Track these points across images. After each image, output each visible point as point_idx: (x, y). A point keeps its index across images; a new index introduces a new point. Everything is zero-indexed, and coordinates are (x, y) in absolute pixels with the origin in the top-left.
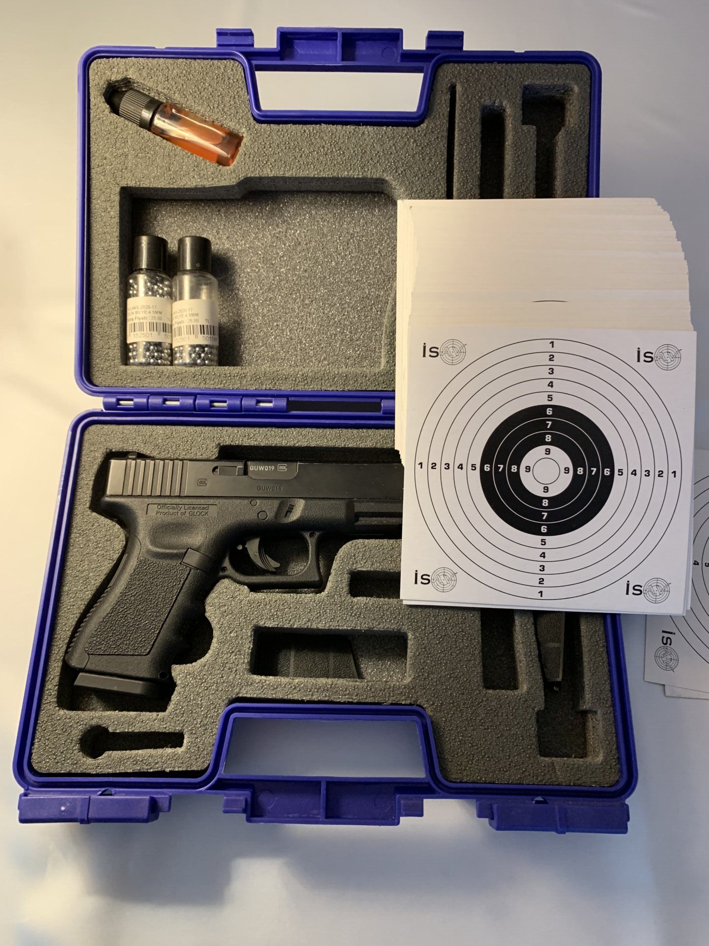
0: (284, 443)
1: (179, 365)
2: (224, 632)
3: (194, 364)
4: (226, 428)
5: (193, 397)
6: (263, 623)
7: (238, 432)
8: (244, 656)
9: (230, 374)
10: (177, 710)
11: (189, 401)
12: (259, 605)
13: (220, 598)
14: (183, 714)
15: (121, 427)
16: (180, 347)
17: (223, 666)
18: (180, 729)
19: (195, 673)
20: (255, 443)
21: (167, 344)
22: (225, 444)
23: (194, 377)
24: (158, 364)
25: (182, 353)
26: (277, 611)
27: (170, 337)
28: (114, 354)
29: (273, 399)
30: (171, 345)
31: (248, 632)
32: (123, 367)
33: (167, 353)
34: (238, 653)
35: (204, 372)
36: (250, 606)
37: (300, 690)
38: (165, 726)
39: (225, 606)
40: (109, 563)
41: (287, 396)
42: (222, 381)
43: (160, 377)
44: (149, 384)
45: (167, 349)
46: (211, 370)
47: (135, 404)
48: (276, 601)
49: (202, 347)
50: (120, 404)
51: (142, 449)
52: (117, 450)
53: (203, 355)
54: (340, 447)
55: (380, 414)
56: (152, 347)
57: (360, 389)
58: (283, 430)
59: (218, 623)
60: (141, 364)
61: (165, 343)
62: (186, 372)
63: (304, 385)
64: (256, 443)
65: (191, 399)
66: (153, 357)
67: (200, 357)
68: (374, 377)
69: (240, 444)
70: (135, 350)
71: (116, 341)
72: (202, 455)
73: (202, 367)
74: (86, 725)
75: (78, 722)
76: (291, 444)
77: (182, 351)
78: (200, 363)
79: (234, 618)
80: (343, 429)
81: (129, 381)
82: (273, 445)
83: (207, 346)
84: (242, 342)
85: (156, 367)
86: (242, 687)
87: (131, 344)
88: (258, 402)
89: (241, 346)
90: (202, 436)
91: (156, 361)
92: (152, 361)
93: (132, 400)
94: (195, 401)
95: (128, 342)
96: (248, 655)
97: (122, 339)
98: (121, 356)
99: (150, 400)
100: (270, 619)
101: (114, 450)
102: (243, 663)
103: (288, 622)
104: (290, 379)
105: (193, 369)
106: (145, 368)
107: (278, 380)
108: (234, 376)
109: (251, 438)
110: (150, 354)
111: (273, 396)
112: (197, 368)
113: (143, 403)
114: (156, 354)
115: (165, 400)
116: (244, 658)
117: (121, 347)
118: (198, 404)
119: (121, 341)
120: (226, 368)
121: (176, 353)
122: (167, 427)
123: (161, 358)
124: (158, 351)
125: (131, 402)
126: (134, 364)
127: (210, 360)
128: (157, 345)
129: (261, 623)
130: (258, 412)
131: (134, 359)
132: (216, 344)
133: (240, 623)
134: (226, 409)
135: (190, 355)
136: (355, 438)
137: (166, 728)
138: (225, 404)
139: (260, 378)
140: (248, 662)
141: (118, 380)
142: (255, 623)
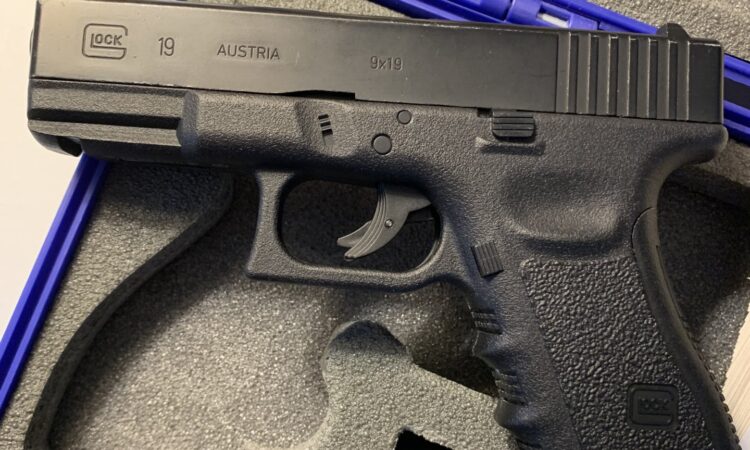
2: (347, 421)
6: (420, 428)
12: (422, 396)
26: (452, 417)
29: (572, 15)
31: (391, 439)
36: (407, 391)
39: (363, 373)
41: (598, 19)
48: (453, 398)
57: (732, 53)
59: (341, 400)
63: (633, 8)
79: (373, 403)
88: (543, 11)
100: (434, 426)
103: (464, 443)
111: (573, 9)
129: (416, 429)
133: (379, 415)
142: (406, 423)
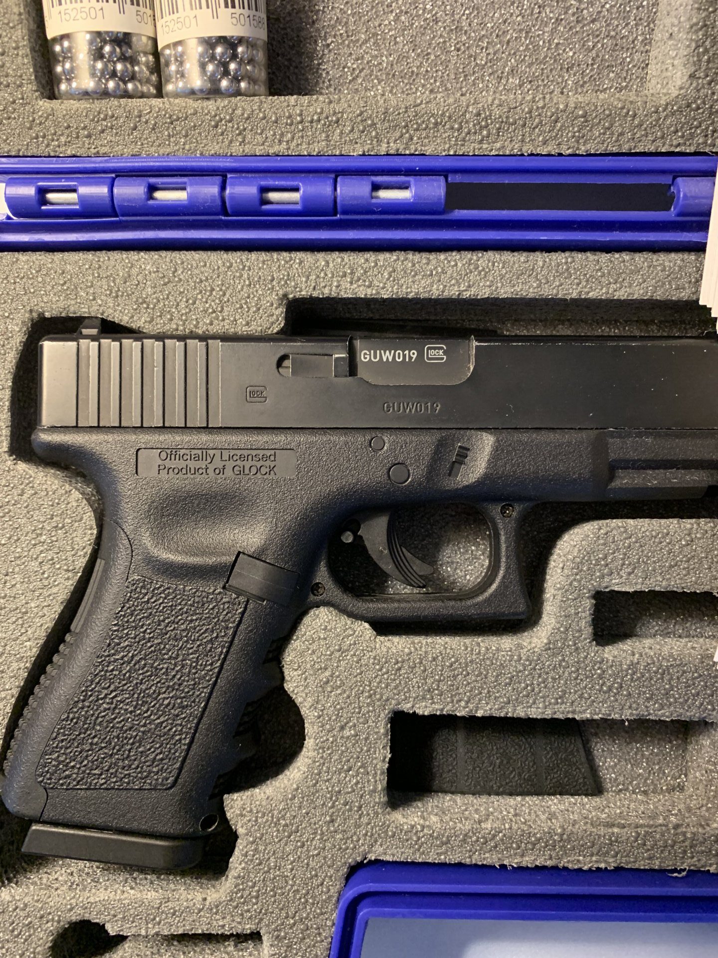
0: (435, 291)
1: (177, 95)
2: (328, 727)
3: (213, 92)
4: (300, 255)
5: (218, 179)
6: (409, 705)
7: (327, 263)
8: (374, 777)
9: (301, 115)
10: (244, 890)
11: (209, 190)
12: (399, 669)
13: (314, 652)
14: (257, 897)
15: (58, 256)
16: (176, 44)
17: (331, 798)
18: (253, 927)
19: (276, 812)
20: (369, 291)
21: (144, 39)
22: (298, 295)
23: (216, 126)
24: (127, 95)
25: (181, 63)
26: (439, 681)
27: (150, 20)
28: (19, 68)
29: (411, 179)
30: (155, 41)
31: (382, 728)
32: (45, 105)
33: (147, 64)
34: (362, 770)
35: (239, 112)
36: (381, 670)
37: (496, 847)
38: (221, 923)
39: (326, 669)
40: (68, 579)
41: (444, 172)
42: (282, 135)
43: (135, 128)
44: (112, 147)
45: (145, 54)
46: (255, 107)
47: (82, 200)
48: (434, 659)
49: (231, 43)
50: (45, 202)
51: (111, 311)
52: (55, 313)
53: (232, 66)
54: (568, 297)
55: (671, 214)
56: (107, 49)
57: (615, 150)
58: (432, 256)
59: (313, 707)
60: (86, 95)
61: (139, 35)
62: (195, 113)
63: (481, 142)
64: (370, 293)
65: (213, 184)
66: (114, 74)
67: (226, 73)
68: (655, 116)
69: (334, 295)
70: (68, 55)
71: (19, 33)
72: (247, 324)
73: (233, 99)
74: (59, 922)
75: (42, 917)
76: (452, 292)
77: (181, 55)
78: (227, 90)
79: (348, 697)
80: (574, 254)
81: (63, 139)
82: (410, 296)
83: (241, 40)
84: (318, 30)
85: (123, 101)
86: (376, 841)
87: (55, 40)
88: (376, 187)
89: (316, 42)
90: (245, 276)
91: (122, 85)
92: (111, 84)
93: (73, 190)
94: (223, 188)
95: (49, 36)
96: (382, 773)
97: (33, 26)
98: (36, 71)
99: (116, 190)
100: (424, 697)
101: (47, 315)
102: (374, 791)
103: (463, 703)
104: (447, 126)
105: (211, 105)
106: (98, 105)
107: (417, 130)
108: (312, 122)
109: (359, 279)
110: (106, 66)
111: (410, 172)
112: (222, 103)
113: (100, 197)
114: (119, 67)
115: (152, 189)
116: (376, 782)
117: (33, 50)
118: (232, 197)
119: (31, 31)
120: (292, 99)
121: (167, 64)
122: (163, 253)
123: (133, 78)
124: (123, 58)
125: (72, 197)
126: (70, 96)
127: (252, 80)
128: (123, 40)
129: (406, 707)
130: (374, 213)
131: (69, 80)
132: (262, 34)
133: (360, 708)
134: (299, 207)
135: (203, 66)
136: (603, 276)
137: (223, 926)
138: (295, 196)
139: (374, 124)
140: (383, 790)
141: (37, 137)
142: (392, 705)
